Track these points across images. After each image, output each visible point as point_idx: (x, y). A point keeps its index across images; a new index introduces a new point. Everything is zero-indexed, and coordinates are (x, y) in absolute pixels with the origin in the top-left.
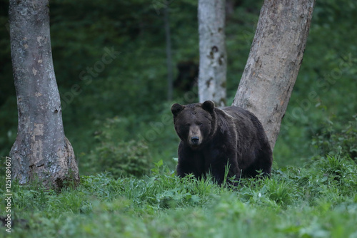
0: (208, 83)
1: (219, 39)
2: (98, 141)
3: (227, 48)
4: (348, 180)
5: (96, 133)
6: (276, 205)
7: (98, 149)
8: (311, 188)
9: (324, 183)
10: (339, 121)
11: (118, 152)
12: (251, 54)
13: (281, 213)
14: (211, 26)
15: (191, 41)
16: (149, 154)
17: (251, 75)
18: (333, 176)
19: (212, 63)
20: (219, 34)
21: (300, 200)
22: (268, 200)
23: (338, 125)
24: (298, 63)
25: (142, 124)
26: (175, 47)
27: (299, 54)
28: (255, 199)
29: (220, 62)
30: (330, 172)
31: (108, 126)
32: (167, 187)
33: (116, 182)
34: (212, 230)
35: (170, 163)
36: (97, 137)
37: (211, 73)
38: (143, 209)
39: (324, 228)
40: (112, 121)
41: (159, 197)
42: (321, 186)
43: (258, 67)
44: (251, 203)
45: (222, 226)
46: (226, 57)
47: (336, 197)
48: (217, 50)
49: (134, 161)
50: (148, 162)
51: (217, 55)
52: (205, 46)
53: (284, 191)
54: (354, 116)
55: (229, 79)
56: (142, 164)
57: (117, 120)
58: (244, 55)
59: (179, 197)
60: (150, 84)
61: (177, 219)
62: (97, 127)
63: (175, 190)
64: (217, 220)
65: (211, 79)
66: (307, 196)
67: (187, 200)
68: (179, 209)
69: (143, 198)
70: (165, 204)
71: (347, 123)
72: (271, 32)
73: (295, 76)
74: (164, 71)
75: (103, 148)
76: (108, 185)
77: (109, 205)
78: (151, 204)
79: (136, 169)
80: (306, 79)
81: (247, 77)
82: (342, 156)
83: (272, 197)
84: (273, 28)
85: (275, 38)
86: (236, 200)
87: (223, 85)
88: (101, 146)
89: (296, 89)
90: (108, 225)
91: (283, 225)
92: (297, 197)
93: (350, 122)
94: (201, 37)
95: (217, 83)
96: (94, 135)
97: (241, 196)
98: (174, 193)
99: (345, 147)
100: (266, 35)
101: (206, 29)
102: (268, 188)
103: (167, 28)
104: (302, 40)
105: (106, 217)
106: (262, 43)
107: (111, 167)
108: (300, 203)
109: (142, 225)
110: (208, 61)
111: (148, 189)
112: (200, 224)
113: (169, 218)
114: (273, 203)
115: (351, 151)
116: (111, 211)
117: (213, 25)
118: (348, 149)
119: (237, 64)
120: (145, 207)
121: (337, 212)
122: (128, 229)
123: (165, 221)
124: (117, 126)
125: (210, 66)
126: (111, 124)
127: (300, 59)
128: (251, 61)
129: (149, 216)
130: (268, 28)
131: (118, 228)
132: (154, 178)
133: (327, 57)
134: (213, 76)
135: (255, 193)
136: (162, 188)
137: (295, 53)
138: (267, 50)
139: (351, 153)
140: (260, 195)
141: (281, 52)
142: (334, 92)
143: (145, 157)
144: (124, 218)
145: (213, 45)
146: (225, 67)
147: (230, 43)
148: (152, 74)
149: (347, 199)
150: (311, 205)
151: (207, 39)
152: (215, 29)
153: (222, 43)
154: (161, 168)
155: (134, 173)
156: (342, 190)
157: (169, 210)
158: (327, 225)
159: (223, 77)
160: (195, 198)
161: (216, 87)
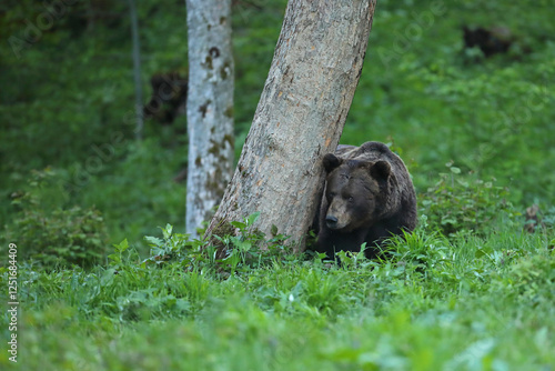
0: (203, 110)
1: (220, 35)
2: (17, 209)
3: (234, 50)
4: (437, 271)
5: (14, 194)
6: (318, 314)
7: (17, 222)
8: (377, 286)
9: (399, 277)
10: (423, 173)
11: (52, 226)
12: (275, 60)
13: (327, 328)
14: (207, 14)
15: (174, 40)
16: (105, 229)
17: (276, 97)
18: (413, 266)
19: (210, 76)
20: (221, 27)
21: (358, 305)
22: (305, 307)
23: (422, 180)
24: (354, 76)
25: (92, 179)
26: (146, 49)
27: (356, 60)
28: (282, 304)
29: (223, 75)
30: (408, 258)
31: (35, 184)
32: (134, 285)
33: (49, 278)
34: (213, 358)
35: (139, 245)
36: (15, 202)
37: (208, 94)
38: (95, 323)
39: (400, 353)
40: (42, 175)
41: (123, 302)
42: (394, 282)
43: (288, 83)
44: (276, 311)
45: (227, 350)
46: (233, 65)
47: (418, 300)
48: (218, 55)
49: (78, 242)
50: (103, 244)
51: (217, 63)
52: (197, 48)
53: (332, 291)
54: (448, 165)
55: (238, 103)
56: (93, 246)
57: (50, 172)
58: (264, 62)
59: (155, 302)
60: (105, 112)
61: (152, 340)
62: (17, 184)
63: (149, 290)
64: (221, 340)
65: (209, 102)
66: (371, 300)
67: (169, 307)
68: (155, 323)
69: (94, 304)
70: (132, 314)
71: (437, 177)
72: (309, 23)
73: (349, 98)
74: (128, 89)
75: (26, 219)
76: (35, 282)
77: (38, 316)
78: (108, 314)
79: (83, 255)
80: (367, 103)
81: (269, 100)
82: (428, 231)
83: (311, 302)
84: (311, 17)
85: (316, 34)
86: (251, 307)
87: (228, 114)
88: (23, 217)
89: (351, 119)
90: (36, 350)
91: (330, 348)
92: (354, 301)
93: (442, 174)
94: (190, 31)
95: (217, 109)
96: (10, 198)
97: (260, 300)
98: (147, 296)
99: (433, 217)
100: (301, 28)
101: (200, 19)
102: (306, 286)
103: (134, 17)
104: (361, 36)
105: (32, 336)
106: (294, 42)
107: (40, 252)
108: (358, 311)
109: (93, 349)
110: (204, 74)
111: (102, 288)
112: (189, 347)
113: (138, 337)
114: (315, 311)
115: (444, 223)
116: (40, 327)
117: (211, 11)
118: (439, 221)
119: (251, 78)
120: (99, 318)
121: (421, 325)
122: (70, 356)
123: (133, 342)
124: (50, 183)
125: (206, 80)
126: (40, 180)
127: (357, 69)
128: (275, 73)
129: (103, 334)
130: (304, 17)
131: (53, 355)
132: (112, 271)
133: (402, 67)
134: (212, 98)
135: (283, 296)
136: (126, 287)
137: (349, 58)
138: (302, 53)
139: (443, 226)
140: (291, 298)
141: (326, 58)
142: (415, 124)
143: (97, 235)
144: (62, 338)
145: (210, 46)
146: (231, 81)
147: (238, 42)
148: (107, 95)
149: (437, 303)
150: (377, 315)
151: (201, 35)
152: (214, 19)
153: (227, 42)
154: (125, 253)
155: (78, 261)
156: (429, 288)
157: (139, 324)
158: (405, 347)
159: (227, 99)
160: (183, 303)
161: (217, 117)
